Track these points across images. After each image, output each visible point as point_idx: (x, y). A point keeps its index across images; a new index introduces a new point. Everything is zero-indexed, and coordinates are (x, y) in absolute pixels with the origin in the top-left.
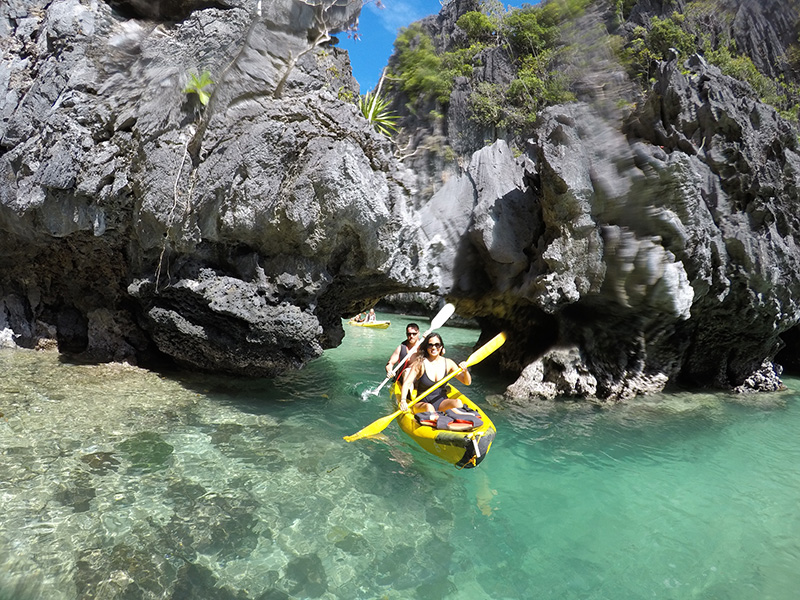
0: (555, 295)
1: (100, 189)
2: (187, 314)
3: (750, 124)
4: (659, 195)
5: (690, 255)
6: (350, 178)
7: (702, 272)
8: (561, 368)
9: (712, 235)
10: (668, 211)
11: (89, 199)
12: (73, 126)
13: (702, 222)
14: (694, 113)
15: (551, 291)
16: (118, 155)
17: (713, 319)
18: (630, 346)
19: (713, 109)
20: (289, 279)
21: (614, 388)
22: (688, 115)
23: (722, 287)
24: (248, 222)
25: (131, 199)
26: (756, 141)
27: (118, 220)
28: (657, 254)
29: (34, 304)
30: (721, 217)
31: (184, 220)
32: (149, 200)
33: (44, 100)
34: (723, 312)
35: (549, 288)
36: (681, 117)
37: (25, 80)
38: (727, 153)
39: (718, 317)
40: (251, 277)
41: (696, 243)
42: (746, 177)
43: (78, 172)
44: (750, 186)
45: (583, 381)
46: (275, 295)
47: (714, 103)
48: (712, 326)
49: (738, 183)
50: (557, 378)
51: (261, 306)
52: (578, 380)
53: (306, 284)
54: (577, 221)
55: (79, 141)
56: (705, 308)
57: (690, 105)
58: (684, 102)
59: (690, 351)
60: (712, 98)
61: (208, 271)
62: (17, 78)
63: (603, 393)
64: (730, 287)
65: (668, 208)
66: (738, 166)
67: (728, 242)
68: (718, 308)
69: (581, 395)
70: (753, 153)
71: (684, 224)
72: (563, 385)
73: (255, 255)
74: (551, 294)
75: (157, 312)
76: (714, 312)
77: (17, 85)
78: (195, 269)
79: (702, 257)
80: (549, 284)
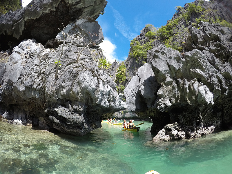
0: (163, 106)
1: (37, 87)
2: (56, 117)
3: (221, 34)
4: (192, 65)
5: (209, 82)
6: (85, 79)
7: (216, 87)
8: (170, 130)
9: (216, 73)
10: (197, 70)
11: (35, 89)
12: (33, 73)
13: (210, 70)
14: (202, 38)
15: (162, 104)
16: (41, 79)
17: (227, 102)
18: (197, 119)
19: (207, 34)
20: (75, 107)
21: (192, 134)
22: (201, 39)
23: (226, 90)
24: (65, 93)
25: (43, 89)
26: (225, 38)
27: (42, 94)
28: (196, 85)
29: (28, 115)
30: (218, 66)
31: (53, 94)
32: (46, 89)
33: (28, 68)
34: (229, 99)
35: (160, 104)
36: (199, 40)
37: (25, 63)
38: (216, 46)
39: (228, 101)
40: (68, 107)
41: (210, 77)
42: (224, 51)
43: (33, 83)
44: (227, 53)
45: (179, 133)
46: (73, 111)
47: (207, 32)
48: (228, 105)
49: (222, 53)
50: (169, 133)
51: (70, 114)
52: (177, 133)
53: (80, 108)
54: (166, 80)
55: (34, 76)
56: (222, 99)
57: (200, 36)
58: (198, 35)
59: (222, 116)
60: (206, 31)
61: (60, 106)
62: (23, 63)
63: (188, 136)
64: (229, 89)
65: (196, 68)
66: (221, 48)
67: (224, 74)
68: (227, 98)
69: (180, 139)
70: (224, 42)
71: (204, 72)
72: (172, 136)
73: (69, 102)
74: (161, 105)
75: (50, 117)
76: (226, 100)
77: (23, 64)
78: (57, 106)
79: (213, 81)
80: (160, 102)
